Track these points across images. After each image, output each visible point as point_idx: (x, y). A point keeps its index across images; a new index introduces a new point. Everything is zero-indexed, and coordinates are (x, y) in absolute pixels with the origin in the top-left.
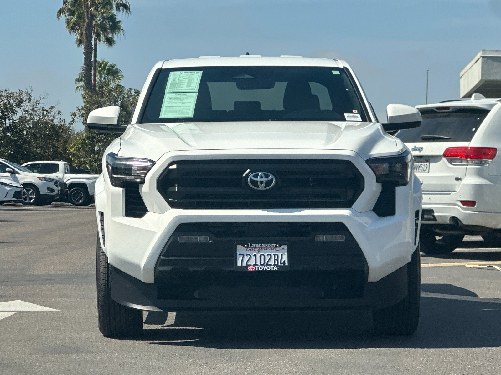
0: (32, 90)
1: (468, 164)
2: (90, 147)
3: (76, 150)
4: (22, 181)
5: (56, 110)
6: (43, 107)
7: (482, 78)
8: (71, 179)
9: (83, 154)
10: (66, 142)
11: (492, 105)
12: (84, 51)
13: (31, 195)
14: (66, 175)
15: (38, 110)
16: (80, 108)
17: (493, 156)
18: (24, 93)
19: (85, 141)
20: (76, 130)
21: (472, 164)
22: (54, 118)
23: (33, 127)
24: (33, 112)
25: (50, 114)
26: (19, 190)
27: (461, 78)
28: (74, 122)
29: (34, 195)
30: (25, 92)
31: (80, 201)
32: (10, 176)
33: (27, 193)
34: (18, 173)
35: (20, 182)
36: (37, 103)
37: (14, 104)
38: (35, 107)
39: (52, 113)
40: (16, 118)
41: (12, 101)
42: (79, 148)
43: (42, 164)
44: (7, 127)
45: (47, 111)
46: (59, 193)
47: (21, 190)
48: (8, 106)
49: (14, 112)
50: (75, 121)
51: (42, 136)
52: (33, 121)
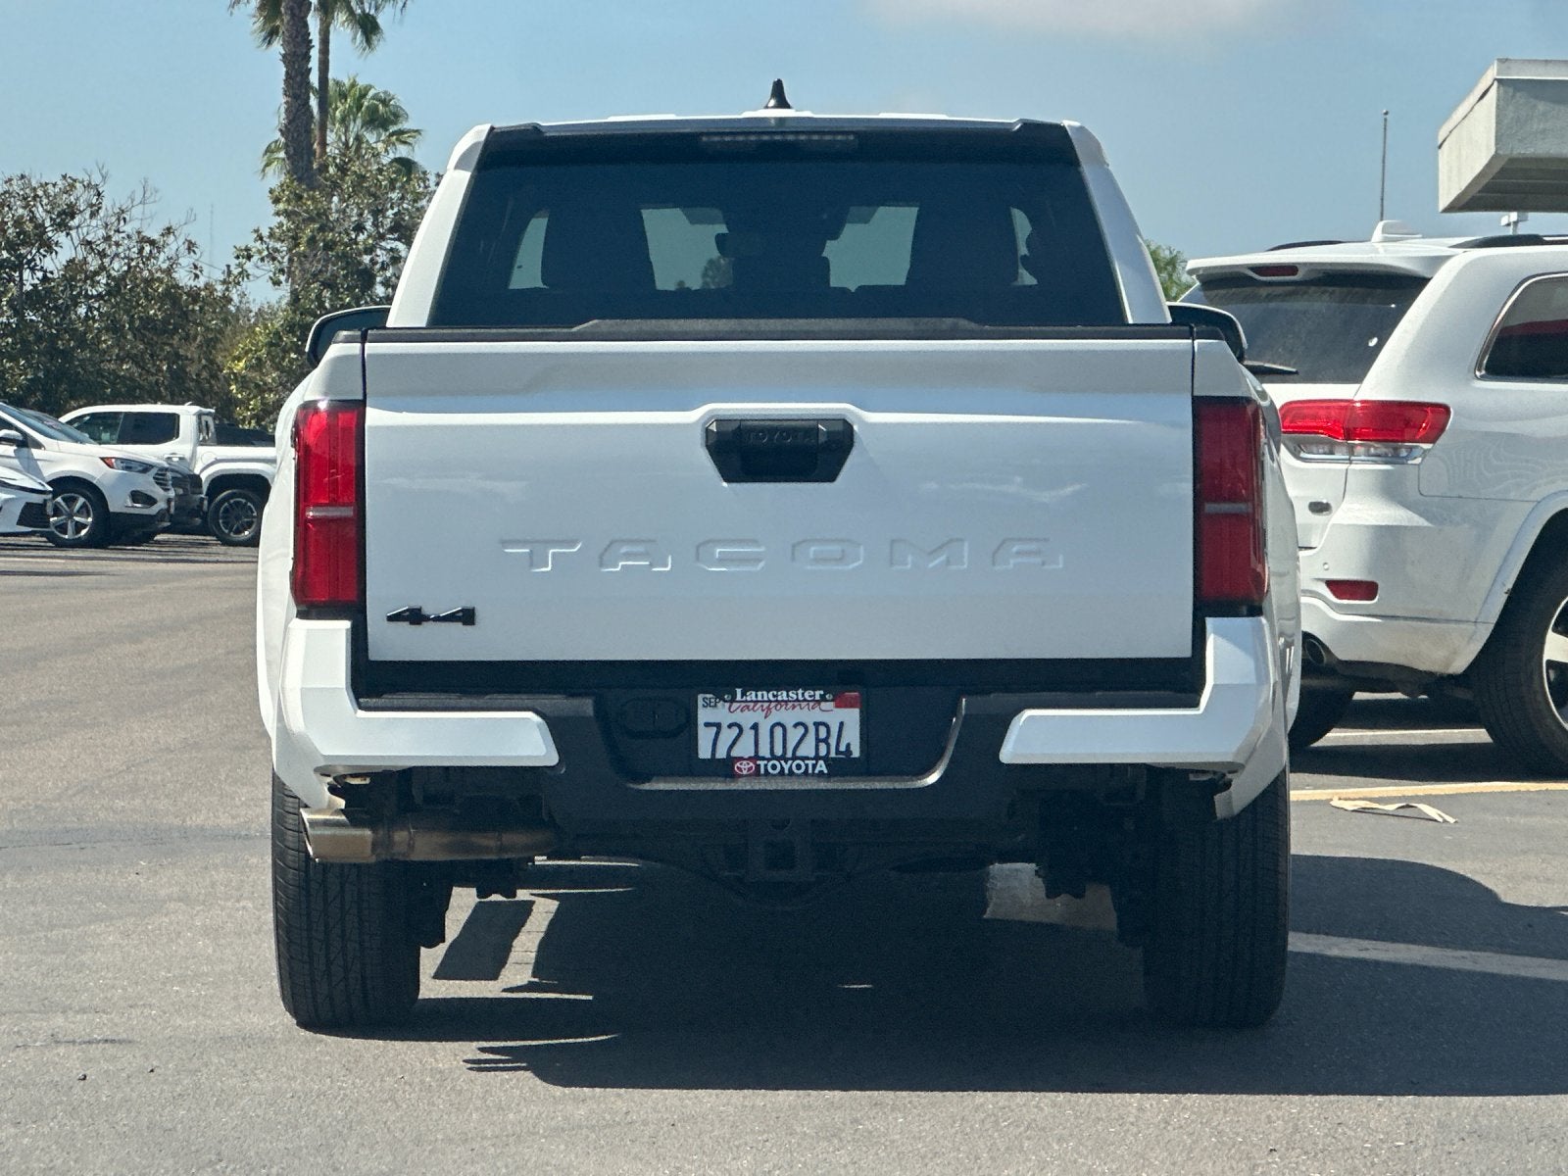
0: (104, 178)
1: (1353, 458)
2: (295, 356)
3: (252, 367)
4: (51, 471)
5: (181, 240)
6: (139, 233)
7: (1496, 152)
8: (217, 461)
9: (273, 379)
10: (211, 344)
11: (1438, 261)
12: (283, 52)
13: (79, 513)
14: (201, 450)
15: (126, 242)
16: (265, 233)
17: (1435, 433)
18: (78, 185)
19: (281, 338)
20: (254, 300)
21: (1366, 458)
22: (174, 266)
23: (109, 293)
24: (110, 246)
25: (162, 254)
26: (37, 499)
27: (1440, 147)
28: (245, 279)
29: (88, 516)
30: (83, 182)
31: (246, 533)
32: (13, 455)
33: (65, 507)
34: (39, 445)
35: (45, 475)
36: (121, 215)
37: (48, 220)
38: (115, 231)
39: (169, 251)
40: (53, 264)
41: (40, 213)
42: (259, 359)
43: (127, 414)
44: (28, 293)
45: (152, 243)
46: (168, 510)
47: (45, 501)
48: (29, 227)
49: (49, 246)
50: (248, 276)
51: (137, 323)
52: (109, 276)
